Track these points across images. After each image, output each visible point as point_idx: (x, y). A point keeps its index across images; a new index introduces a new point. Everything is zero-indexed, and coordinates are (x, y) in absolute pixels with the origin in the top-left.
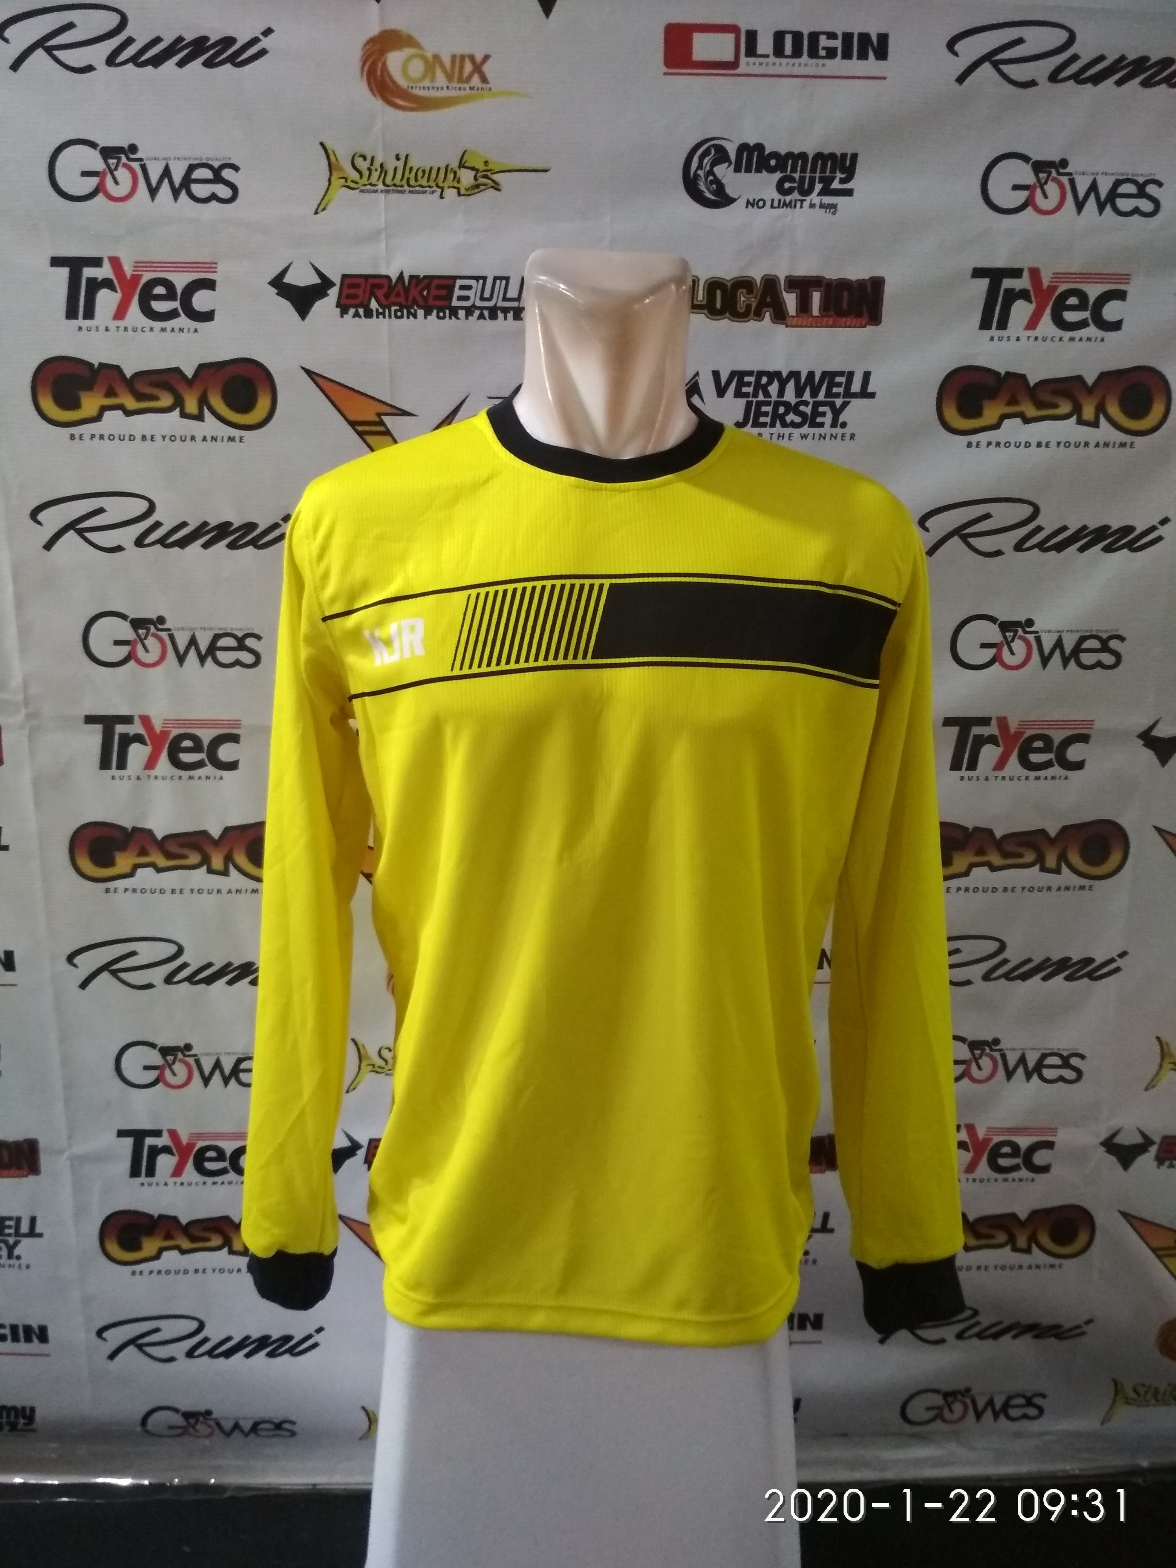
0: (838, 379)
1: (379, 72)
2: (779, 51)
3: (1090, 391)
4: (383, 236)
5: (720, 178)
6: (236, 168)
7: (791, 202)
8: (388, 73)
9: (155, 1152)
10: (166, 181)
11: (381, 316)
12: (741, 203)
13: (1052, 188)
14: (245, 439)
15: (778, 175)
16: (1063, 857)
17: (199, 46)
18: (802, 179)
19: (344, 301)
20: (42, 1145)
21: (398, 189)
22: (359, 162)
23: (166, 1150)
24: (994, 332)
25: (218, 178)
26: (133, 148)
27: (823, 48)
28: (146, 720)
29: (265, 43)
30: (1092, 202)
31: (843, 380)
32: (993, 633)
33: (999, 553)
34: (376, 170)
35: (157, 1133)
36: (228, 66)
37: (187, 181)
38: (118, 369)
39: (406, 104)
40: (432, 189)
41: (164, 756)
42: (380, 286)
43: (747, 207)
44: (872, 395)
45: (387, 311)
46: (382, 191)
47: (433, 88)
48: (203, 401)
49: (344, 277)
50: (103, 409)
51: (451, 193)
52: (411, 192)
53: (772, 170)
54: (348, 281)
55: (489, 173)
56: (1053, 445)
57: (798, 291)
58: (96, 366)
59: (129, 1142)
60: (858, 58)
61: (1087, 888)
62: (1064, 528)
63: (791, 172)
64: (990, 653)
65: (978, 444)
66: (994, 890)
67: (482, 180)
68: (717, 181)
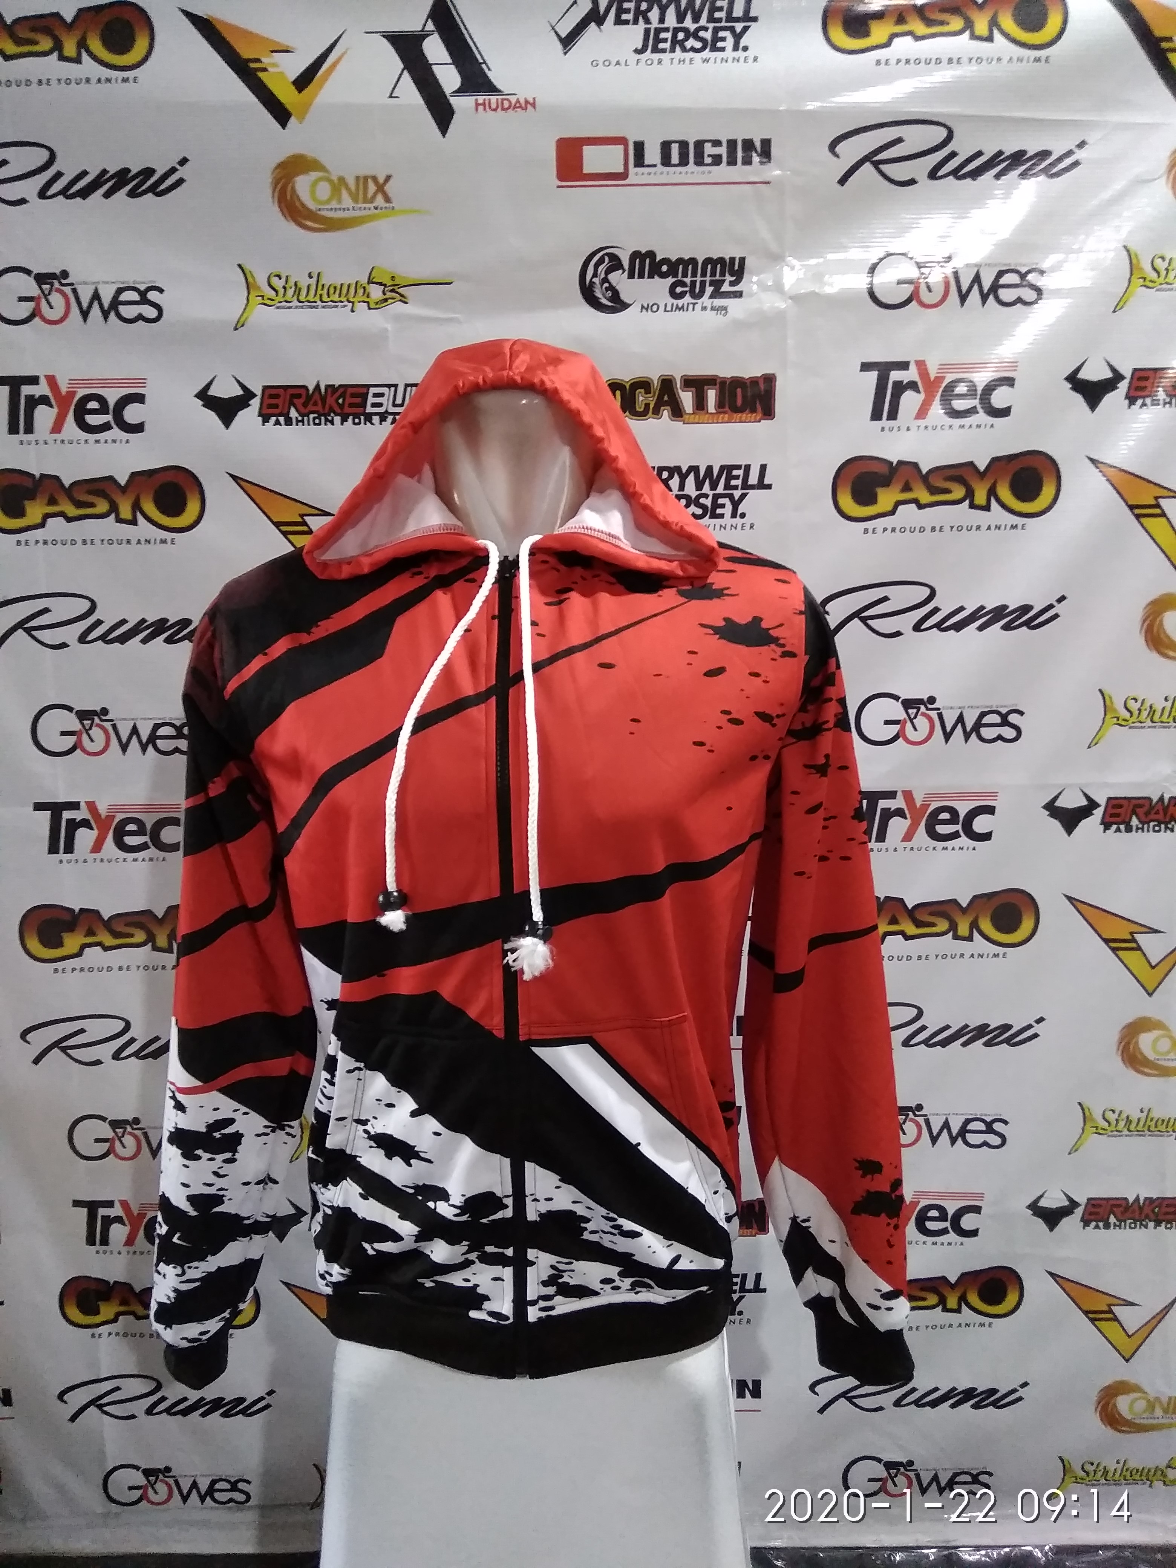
0: (735, 472)
1: (288, 195)
2: (666, 160)
3: (982, 476)
5: (614, 284)
6: (161, 291)
7: (683, 305)
8: (298, 197)
9: (108, 1222)
10: (96, 303)
11: (300, 424)
12: (635, 309)
13: (936, 283)
14: (176, 541)
15: (670, 280)
16: (974, 925)
17: (122, 178)
18: (693, 283)
19: (265, 411)
21: (312, 305)
22: (275, 281)
23: (119, 1220)
24: (884, 422)
25: (144, 300)
26: (65, 274)
27: (709, 155)
28: (91, 806)
29: (182, 172)
30: (975, 294)
31: (740, 472)
32: (896, 711)
33: (898, 634)
34: (291, 288)
35: (109, 1204)
36: (150, 195)
37: (116, 303)
38: (57, 479)
39: (316, 226)
40: (343, 304)
41: (110, 840)
42: (299, 396)
43: (642, 311)
44: (769, 487)
45: (306, 418)
46: (296, 307)
47: (340, 209)
48: (137, 507)
49: (265, 388)
50: (46, 517)
51: (361, 307)
52: (323, 307)
53: (663, 276)
54: (268, 392)
55: (396, 288)
56: (947, 529)
57: (694, 389)
58: (38, 477)
60: (743, 164)
61: (1001, 956)
62: (961, 610)
63: (683, 277)
64: (895, 729)
65: (874, 532)
66: (909, 958)
67: (389, 295)
68: (611, 288)
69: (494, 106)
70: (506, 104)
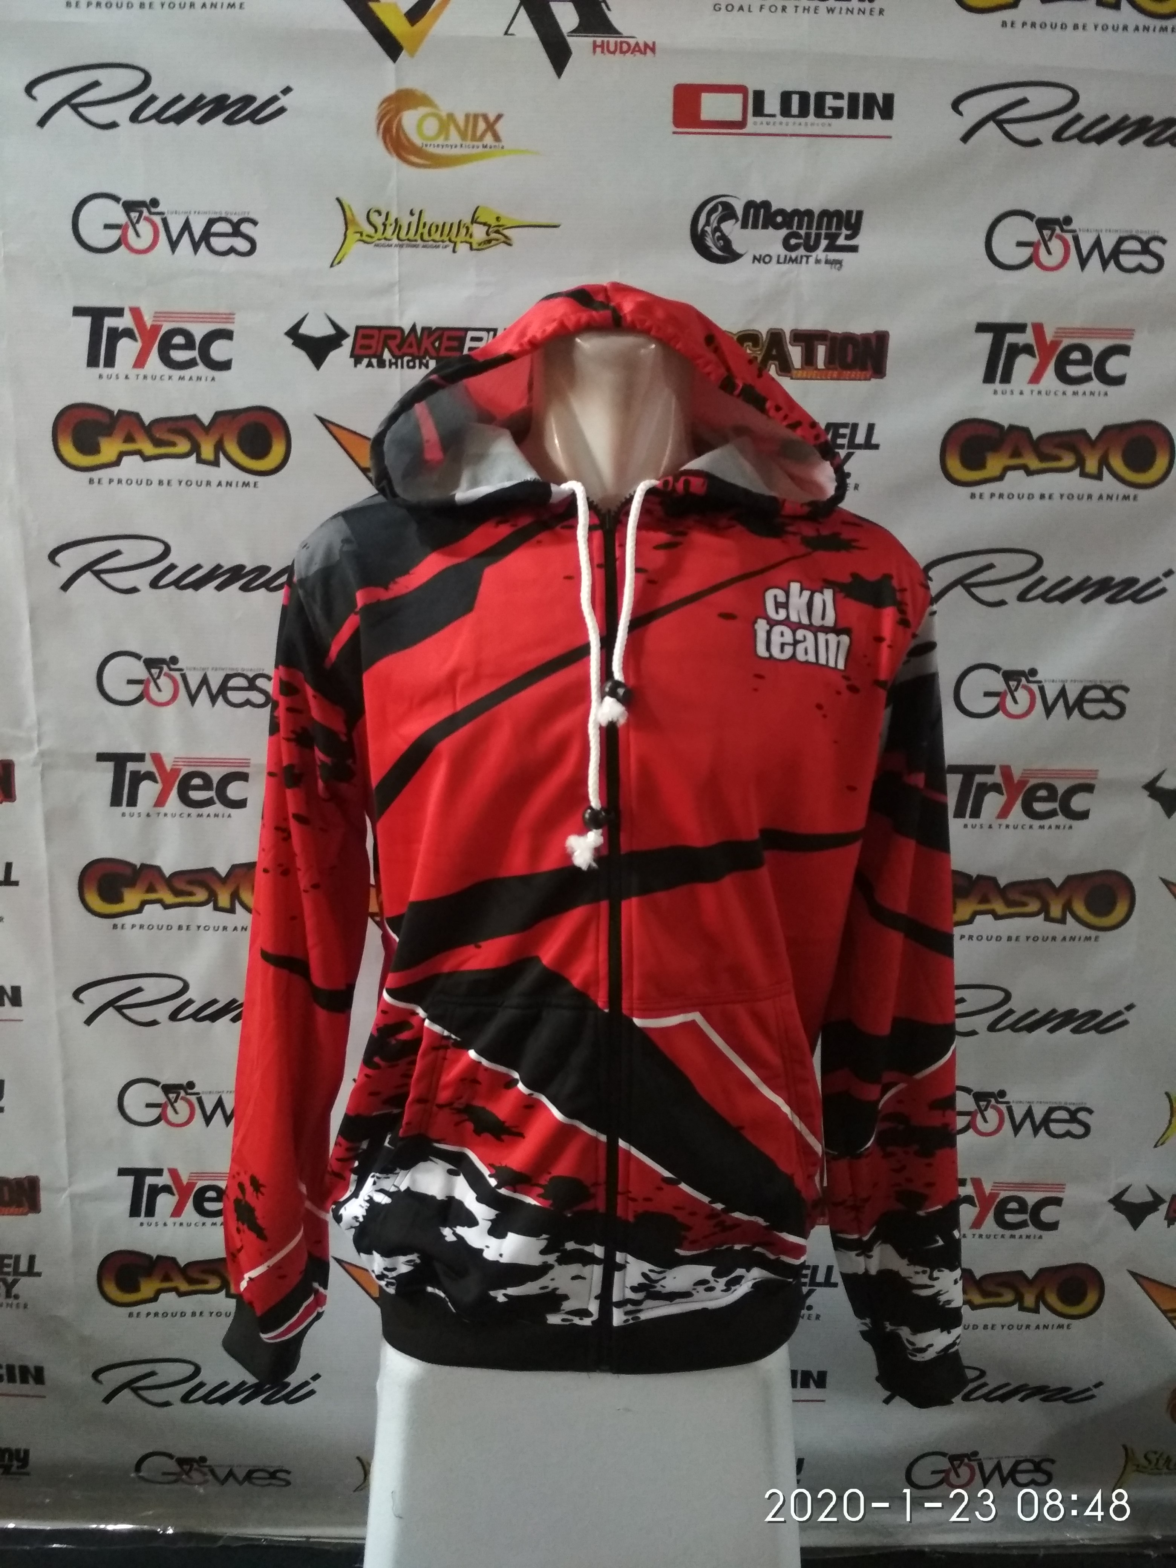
0: (842, 431)
1: (394, 130)
2: (786, 111)
3: (1093, 444)
4: (396, 289)
5: (727, 234)
6: (254, 223)
7: (796, 258)
8: (403, 131)
9: (155, 1191)
10: (186, 234)
11: (394, 367)
12: (747, 259)
13: (1056, 245)
14: (259, 485)
15: (784, 232)
16: (1067, 907)
17: (220, 104)
18: (808, 235)
19: (358, 352)
20: (43, 1182)
21: (411, 243)
22: (374, 217)
23: (167, 1189)
24: (997, 385)
25: (236, 232)
26: (155, 203)
27: (830, 108)
28: (157, 759)
29: (284, 101)
30: (1095, 261)
31: (846, 431)
32: (997, 682)
33: (1002, 603)
34: (391, 225)
35: (158, 1172)
36: (248, 123)
37: (207, 235)
38: (137, 416)
39: (421, 161)
40: (445, 244)
41: (174, 794)
42: (394, 337)
43: (753, 262)
44: (876, 447)
45: (399, 361)
46: (396, 246)
47: (447, 145)
48: (219, 447)
49: (358, 328)
50: (121, 455)
51: (463, 248)
52: (424, 247)
53: (777, 227)
54: (361, 332)
55: (500, 229)
56: (1056, 497)
57: (803, 344)
58: (116, 413)
59: (130, 1180)
60: (865, 117)
61: (1093, 939)
62: (1067, 579)
63: (797, 229)
64: (993, 702)
65: (981, 496)
66: (998, 939)
67: (493, 235)
68: (724, 237)
69: (612, 48)
70: (625, 47)
